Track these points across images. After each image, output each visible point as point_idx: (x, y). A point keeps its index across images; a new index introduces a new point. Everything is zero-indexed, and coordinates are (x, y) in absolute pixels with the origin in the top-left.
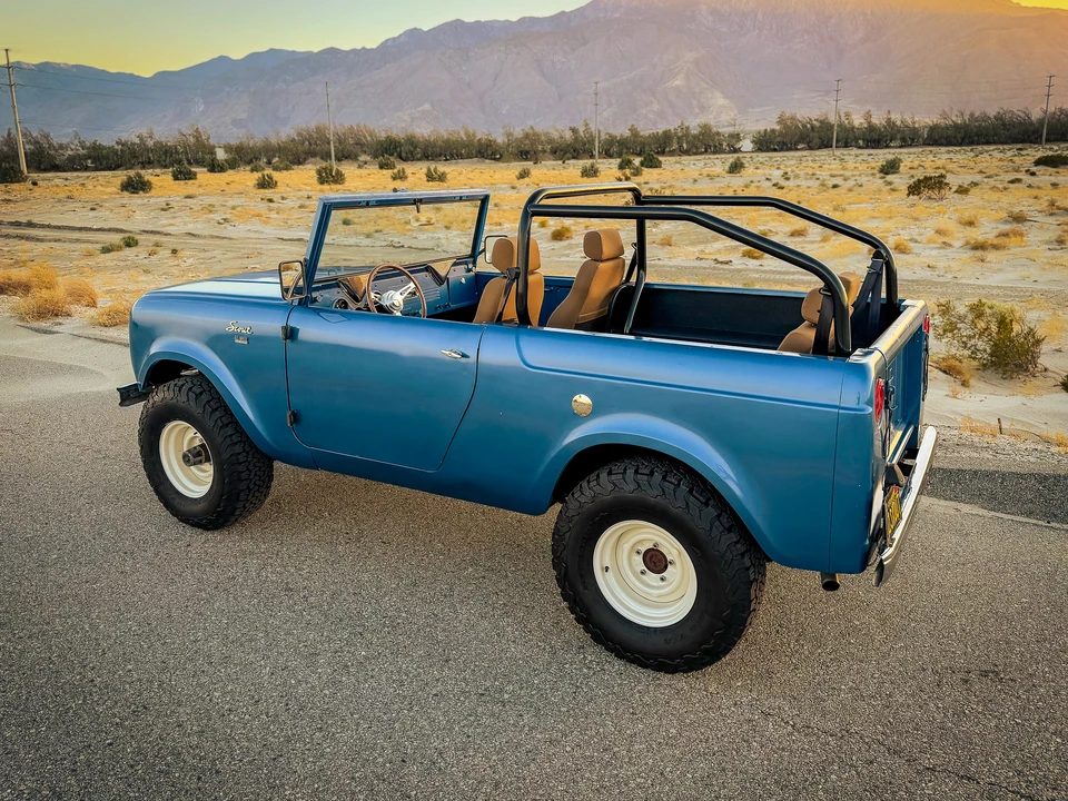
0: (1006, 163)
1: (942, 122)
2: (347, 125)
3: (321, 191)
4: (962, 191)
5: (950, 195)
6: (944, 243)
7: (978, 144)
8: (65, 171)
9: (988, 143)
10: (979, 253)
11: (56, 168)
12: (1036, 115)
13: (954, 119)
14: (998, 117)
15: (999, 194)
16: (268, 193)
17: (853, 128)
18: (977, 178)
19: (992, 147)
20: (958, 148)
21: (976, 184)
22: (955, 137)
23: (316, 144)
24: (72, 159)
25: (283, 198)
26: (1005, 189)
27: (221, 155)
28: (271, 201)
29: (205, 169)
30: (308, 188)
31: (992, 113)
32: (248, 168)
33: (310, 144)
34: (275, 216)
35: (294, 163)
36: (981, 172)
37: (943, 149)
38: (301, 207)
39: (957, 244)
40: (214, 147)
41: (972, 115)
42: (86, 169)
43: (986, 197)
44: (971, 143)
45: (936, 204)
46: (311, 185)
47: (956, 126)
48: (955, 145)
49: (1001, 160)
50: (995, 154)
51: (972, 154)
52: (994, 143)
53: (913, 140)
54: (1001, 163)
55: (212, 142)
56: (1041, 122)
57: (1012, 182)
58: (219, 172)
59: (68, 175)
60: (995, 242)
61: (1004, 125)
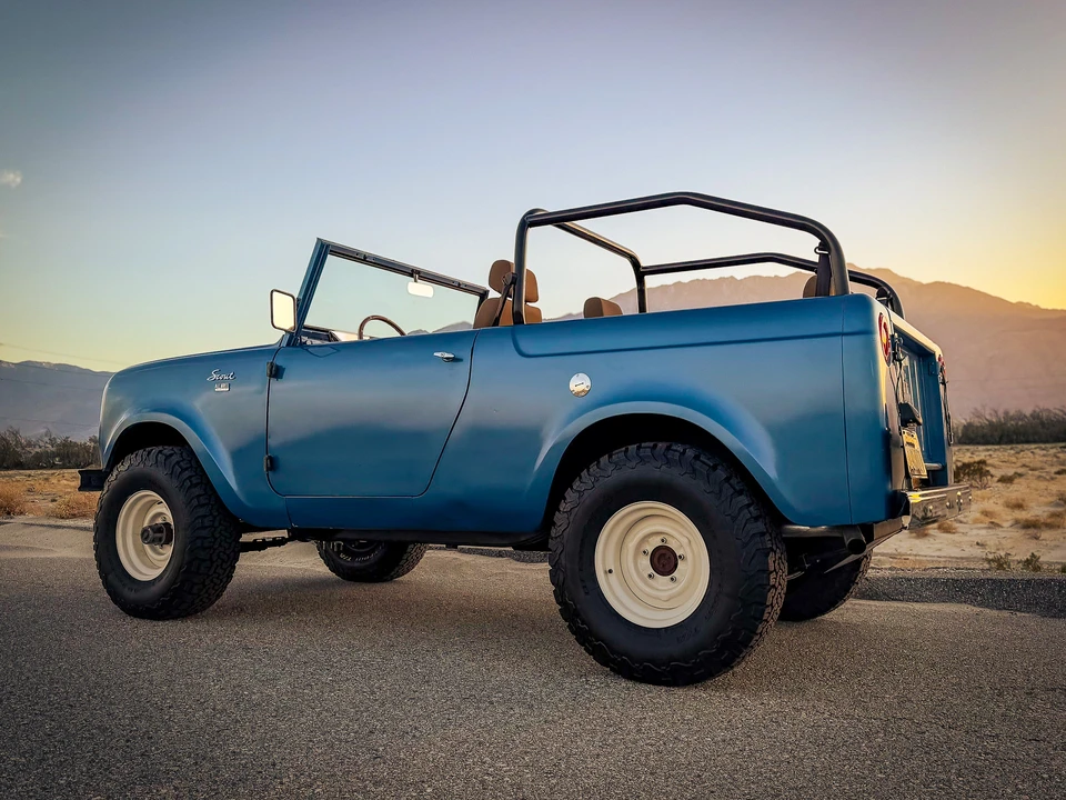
0: (1049, 459)
1: (977, 422)
4: (1006, 480)
5: (993, 482)
6: (992, 523)
7: (1018, 443)
8: (29, 469)
9: (1028, 442)
10: (1032, 531)
11: (20, 466)
13: (988, 417)
14: (1035, 416)
15: (1046, 483)
18: (1020, 470)
19: (1033, 446)
20: (996, 447)
21: (1020, 475)
22: (992, 436)
24: (38, 457)
26: (1052, 479)
31: (1028, 411)
36: (1024, 466)
37: (981, 448)
39: (1006, 525)
41: (1006, 413)
42: (53, 466)
43: (1032, 485)
44: (1010, 442)
45: (979, 492)
47: (991, 423)
48: (993, 444)
49: (1044, 455)
50: (1037, 451)
51: (1012, 452)
52: (1035, 442)
54: (1045, 459)
57: (1059, 473)
59: (32, 472)
60: (1049, 521)
61: (1042, 424)
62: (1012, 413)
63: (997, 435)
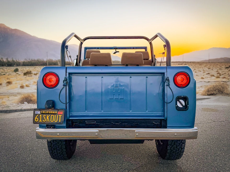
1: (26, 61)
4: (35, 74)
9: (36, 65)
12: (45, 60)
13: (28, 60)
14: (37, 60)
17: (4, 62)
41: (32, 60)
44: (33, 65)
45: (30, 77)
47: (29, 62)
48: (29, 66)
50: (39, 68)
52: (38, 65)
53: (19, 65)
56: (47, 61)
61: (39, 62)
62: (33, 59)
63: (30, 64)
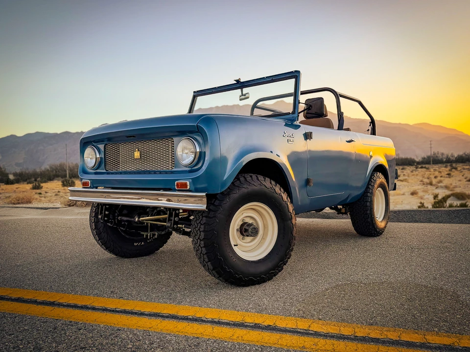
2: (74, 163)
3: (64, 189)
16: (38, 191)
23: (59, 172)
25: (46, 193)
27: (11, 177)
28: (40, 194)
29: (3, 184)
30: (58, 189)
32: (26, 183)
33: (56, 172)
34: (44, 199)
35: (48, 180)
38: (56, 195)
40: (8, 174)
46: (59, 187)
55: (7, 171)
58: (11, 184)
